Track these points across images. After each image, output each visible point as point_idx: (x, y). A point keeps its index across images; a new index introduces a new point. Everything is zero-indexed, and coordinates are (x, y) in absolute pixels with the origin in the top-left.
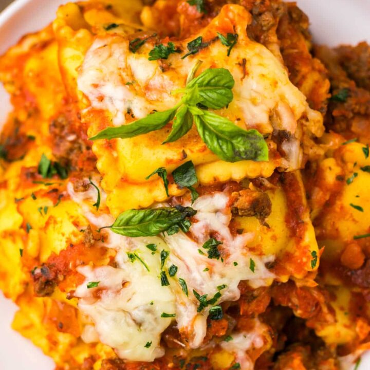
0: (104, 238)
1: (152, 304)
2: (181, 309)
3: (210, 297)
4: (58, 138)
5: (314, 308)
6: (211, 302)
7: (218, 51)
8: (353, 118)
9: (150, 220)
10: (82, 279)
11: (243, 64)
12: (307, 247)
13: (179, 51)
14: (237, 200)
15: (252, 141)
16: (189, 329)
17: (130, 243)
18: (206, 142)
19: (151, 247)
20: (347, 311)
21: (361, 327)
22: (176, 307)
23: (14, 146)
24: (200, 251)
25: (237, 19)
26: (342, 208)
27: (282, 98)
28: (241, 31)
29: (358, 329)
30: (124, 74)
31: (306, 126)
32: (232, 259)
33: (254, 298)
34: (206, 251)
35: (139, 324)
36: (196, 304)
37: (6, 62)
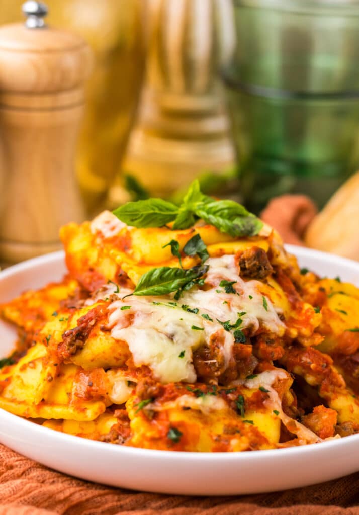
1: (182, 319)
3: (234, 322)
6: (235, 326)
14: (242, 253)
15: (247, 220)
22: (203, 325)
24: (218, 291)
32: (247, 293)
35: (171, 337)
36: (221, 327)
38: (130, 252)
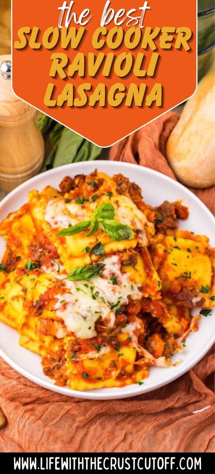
0: (64, 285)
1: (90, 307)
2: (103, 309)
3: (115, 303)
4: (34, 251)
5: (161, 310)
6: (116, 305)
7: (105, 199)
8: (166, 229)
9: (85, 271)
10: (57, 300)
11: (117, 202)
12: (155, 280)
13: (88, 200)
14: (122, 257)
15: (126, 230)
16: (108, 316)
17: (76, 285)
18: (106, 232)
19: (86, 285)
20: (176, 315)
21: (184, 322)
22: (100, 309)
23: (9, 265)
24: (109, 283)
25: (111, 185)
26: (168, 265)
27: (136, 216)
28: (113, 190)
29: (182, 323)
30: (65, 212)
31: (147, 229)
32: (123, 284)
33: (134, 305)
34: (111, 282)
35: (85, 318)
36: (109, 307)
37: (3, 226)
38: (65, 246)
